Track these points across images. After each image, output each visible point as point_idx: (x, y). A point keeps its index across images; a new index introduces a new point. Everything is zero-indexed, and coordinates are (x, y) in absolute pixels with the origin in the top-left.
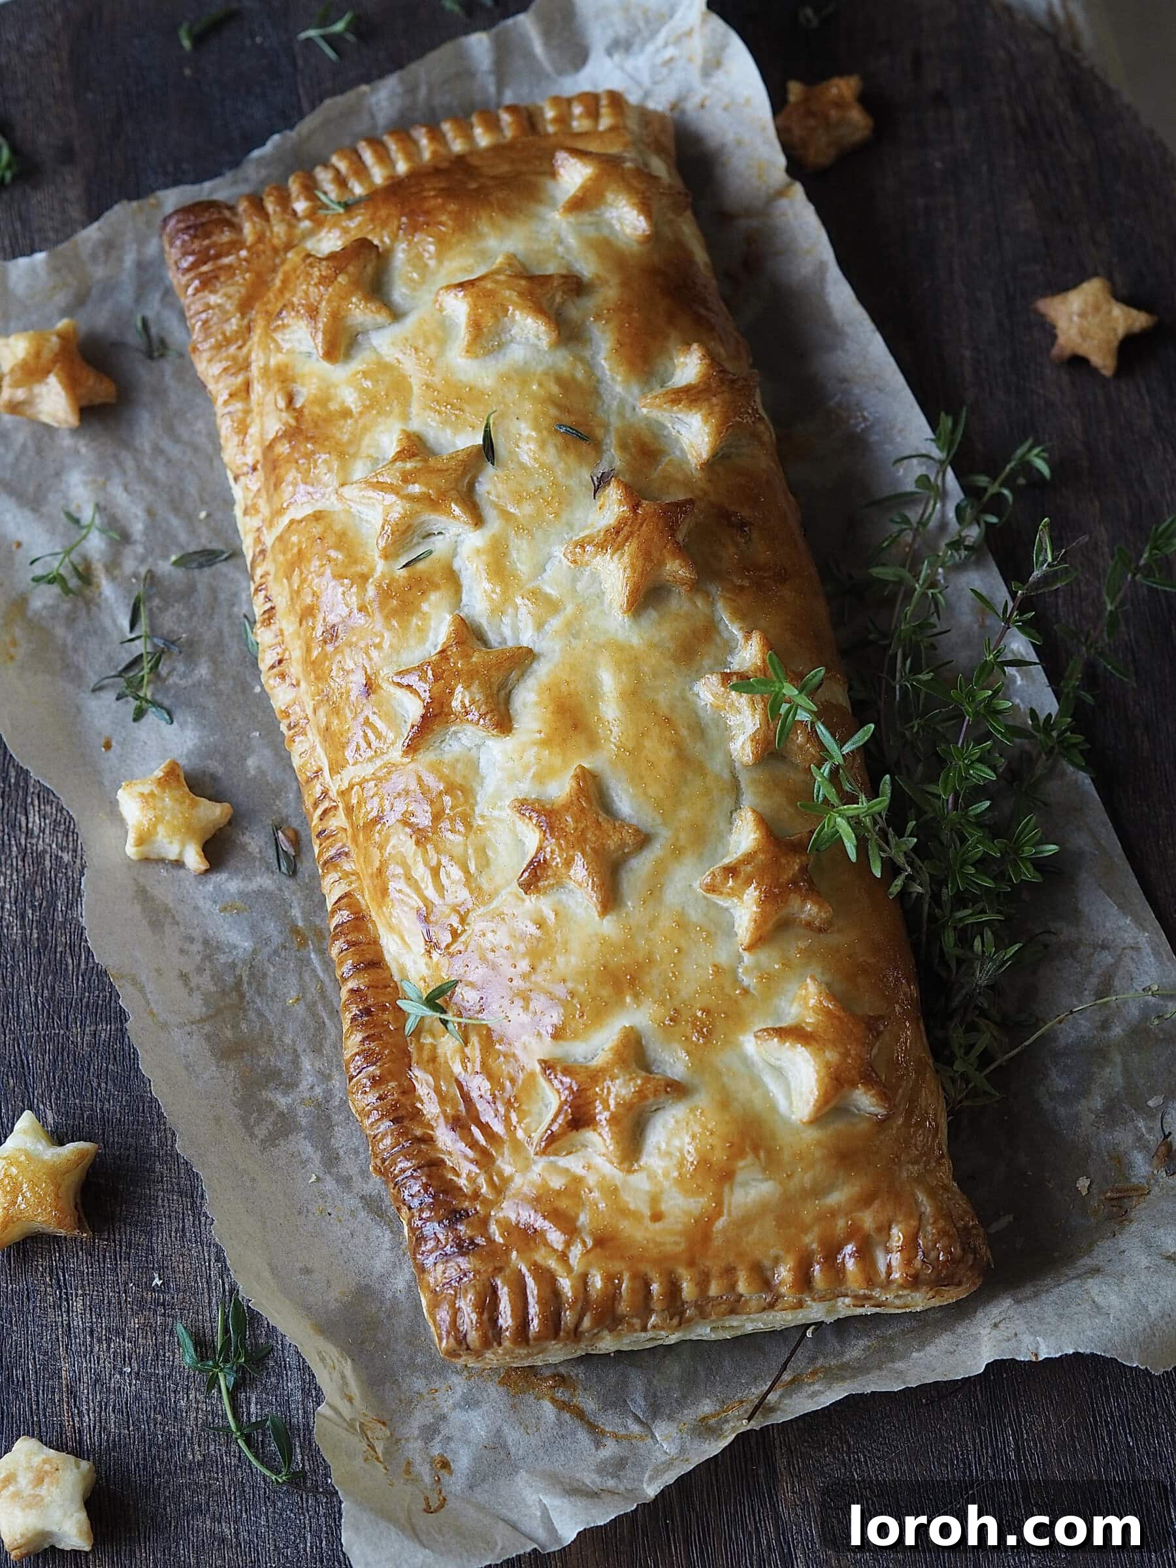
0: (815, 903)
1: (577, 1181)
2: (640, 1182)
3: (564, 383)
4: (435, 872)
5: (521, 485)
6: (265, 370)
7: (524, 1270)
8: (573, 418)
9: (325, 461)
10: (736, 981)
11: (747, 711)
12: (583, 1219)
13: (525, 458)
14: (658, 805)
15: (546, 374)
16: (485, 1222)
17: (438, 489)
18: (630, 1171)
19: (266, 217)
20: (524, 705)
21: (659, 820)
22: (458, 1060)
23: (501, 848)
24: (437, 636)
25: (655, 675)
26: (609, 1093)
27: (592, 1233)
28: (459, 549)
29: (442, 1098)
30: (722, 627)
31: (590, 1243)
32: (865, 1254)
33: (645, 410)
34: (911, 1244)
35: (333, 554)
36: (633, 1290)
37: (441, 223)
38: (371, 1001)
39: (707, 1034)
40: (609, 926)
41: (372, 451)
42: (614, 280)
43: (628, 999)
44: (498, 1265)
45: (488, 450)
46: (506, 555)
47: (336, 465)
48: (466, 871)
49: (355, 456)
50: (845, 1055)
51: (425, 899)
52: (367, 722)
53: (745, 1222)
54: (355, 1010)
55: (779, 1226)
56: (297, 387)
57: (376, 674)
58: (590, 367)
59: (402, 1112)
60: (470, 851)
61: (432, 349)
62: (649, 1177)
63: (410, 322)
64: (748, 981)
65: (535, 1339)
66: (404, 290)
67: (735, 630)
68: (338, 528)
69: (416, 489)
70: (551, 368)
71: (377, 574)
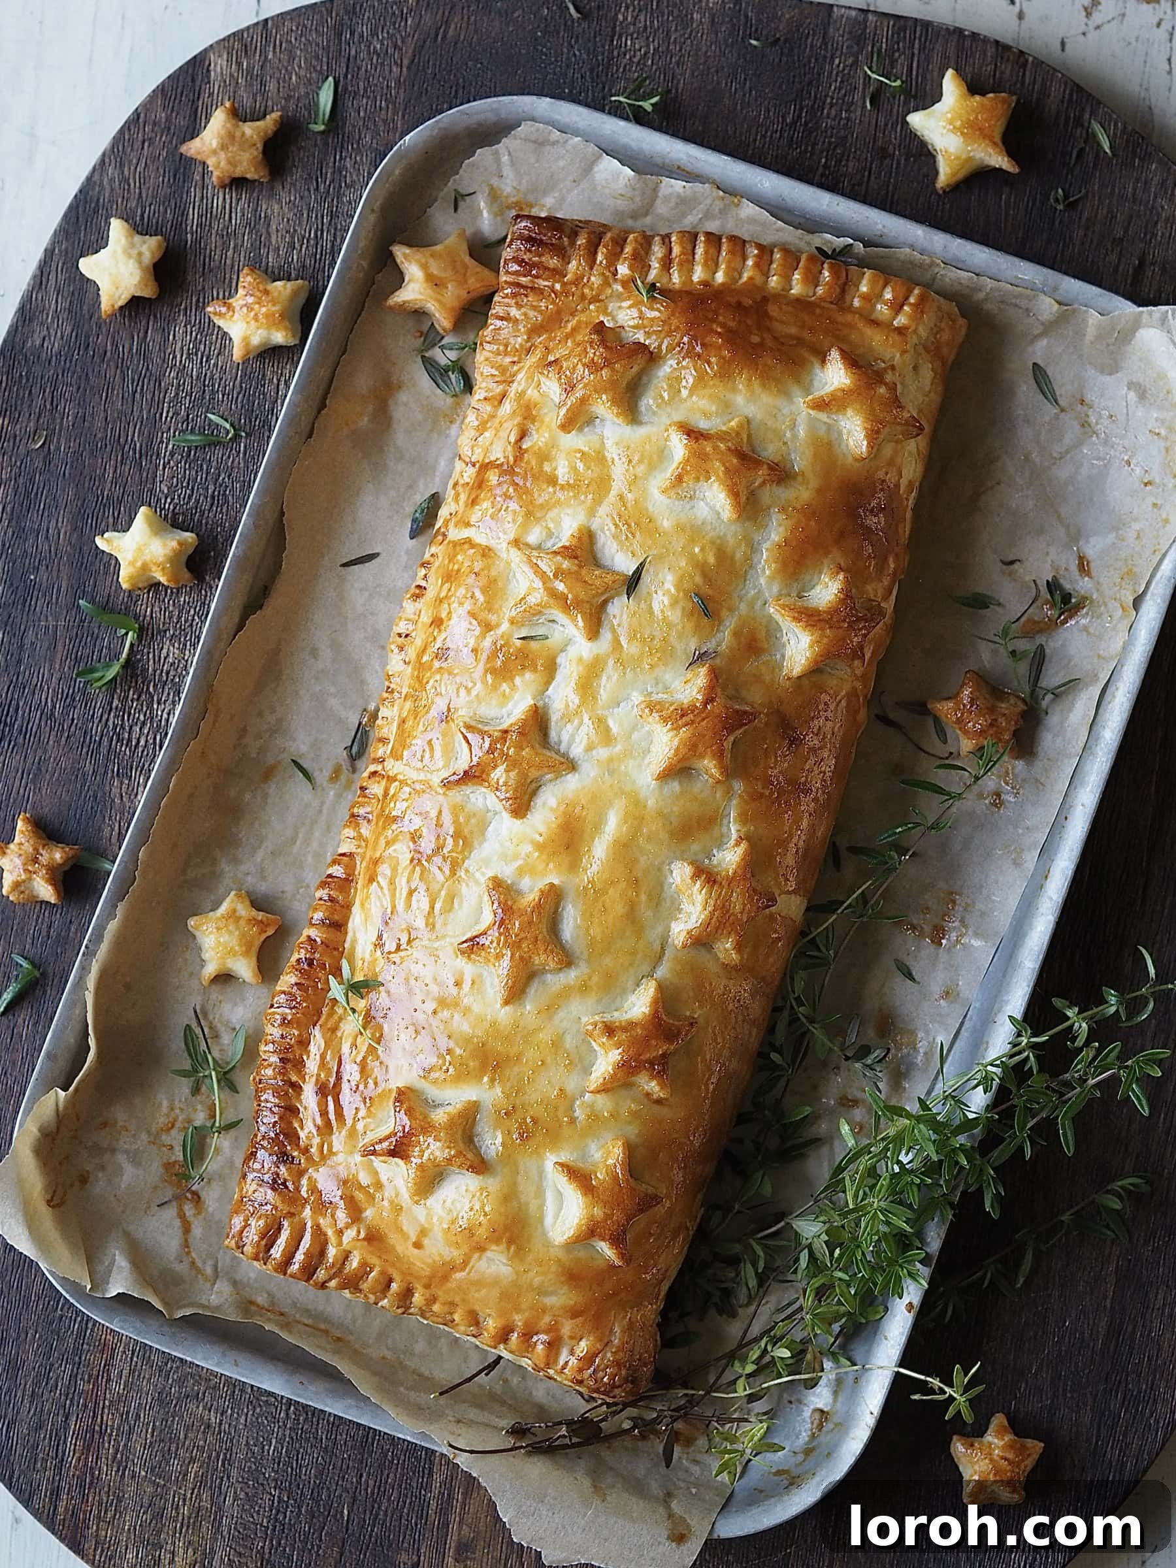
0: (659, 1084)
1: (379, 1185)
2: (420, 1212)
3: (722, 555)
4: (411, 893)
5: (640, 625)
6: (521, 395)
7: (309, 1225)
8: (710, 592)
9: (515, 512)
10: (571, 1108)
11: (699, 908)
12: (369, 1213)
13: (656, 607)
14: (592, 944)
15: (713, 543)
16: (301, 1173)
17: (576, 597)
18: (417, 1202)
19: (592, 263)
20: (544, 804)
21: (585, 956)
22: (348, 1044)
23: (465, 904)
24: (515, 706)
25: (649, 839)
26: (428, 1148)
27: (368, 1228)
28: (569, 648)
29: (323, 1064)
30: (725, 821)
31: (362, 1235)
32: (553, 1346)
33: (772, 610)
34: (589, 1359)
35: (478, 594)
36: (376, 1280)
37: (709, 363)
38: (317, 956)
39: (525, 1136)
40: (504, 1015)
41: (551, 525)
42: (814, 483)
43: (486, 1079)
44: (292, 1210)
45: (633, 583)
46: (598, 676)
47: (520, 519)
48: (432, 908)
49: (538, 520)
50: (607, 1217)
51: (394, 907)
52: (430, 742)
53: (479, 1284)
54: (302, 954)
55: (501, 1299)
56: (532, 428)
57: (456, 710)
58: (753, 548)
59: (290, 1056)
60: (443, 893)
61: (641, 469)
62: (428, 1214)
63: (641, 431)
64: (579, 1113)
65: (291, 1276)
66: (651, 402)
67: (734, 830)
68: (493, 573)
69: (561, 587)
70: (719, 537)
71: (500, 631)
